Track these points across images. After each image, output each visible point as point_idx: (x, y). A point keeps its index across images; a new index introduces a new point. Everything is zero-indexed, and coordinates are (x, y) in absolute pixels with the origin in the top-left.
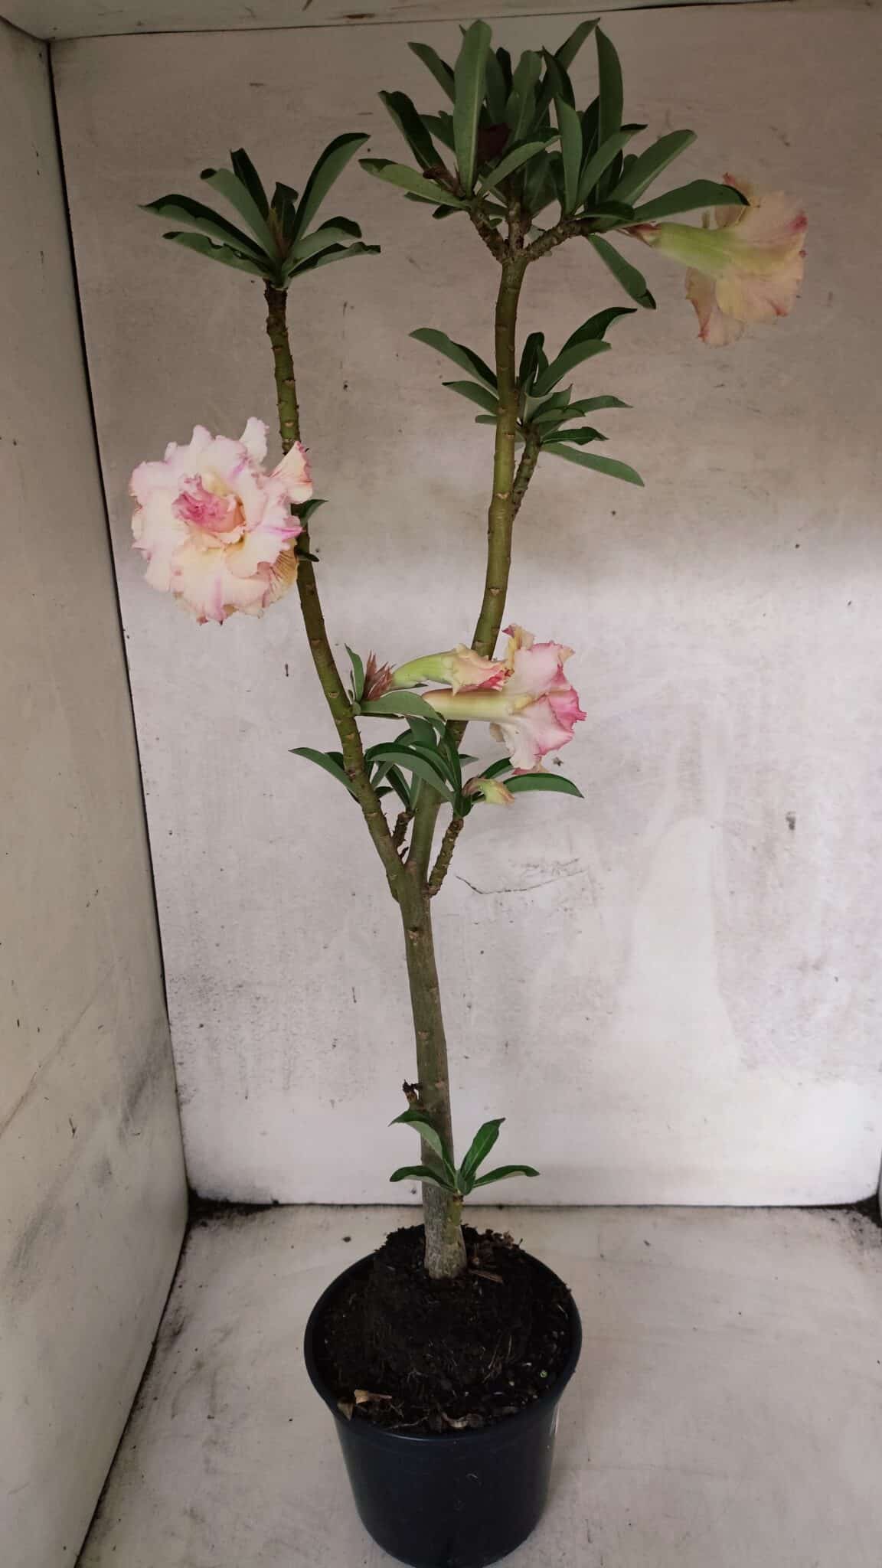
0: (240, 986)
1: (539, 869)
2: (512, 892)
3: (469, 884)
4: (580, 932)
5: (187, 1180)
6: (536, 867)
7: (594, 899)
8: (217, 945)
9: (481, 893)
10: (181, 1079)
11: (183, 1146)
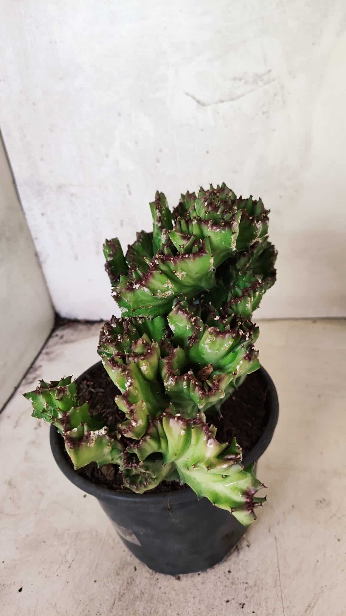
0: (60, 187)
1: (243, 81)
2: (225, 103)
3: (194, 98)
4: (274, 130)
5: (53, 308)
6: (240, 79)
7: (284, 102)
8: (42, 159)
9: (204, 105)
10: (39, 248)
11: (47, 289)
